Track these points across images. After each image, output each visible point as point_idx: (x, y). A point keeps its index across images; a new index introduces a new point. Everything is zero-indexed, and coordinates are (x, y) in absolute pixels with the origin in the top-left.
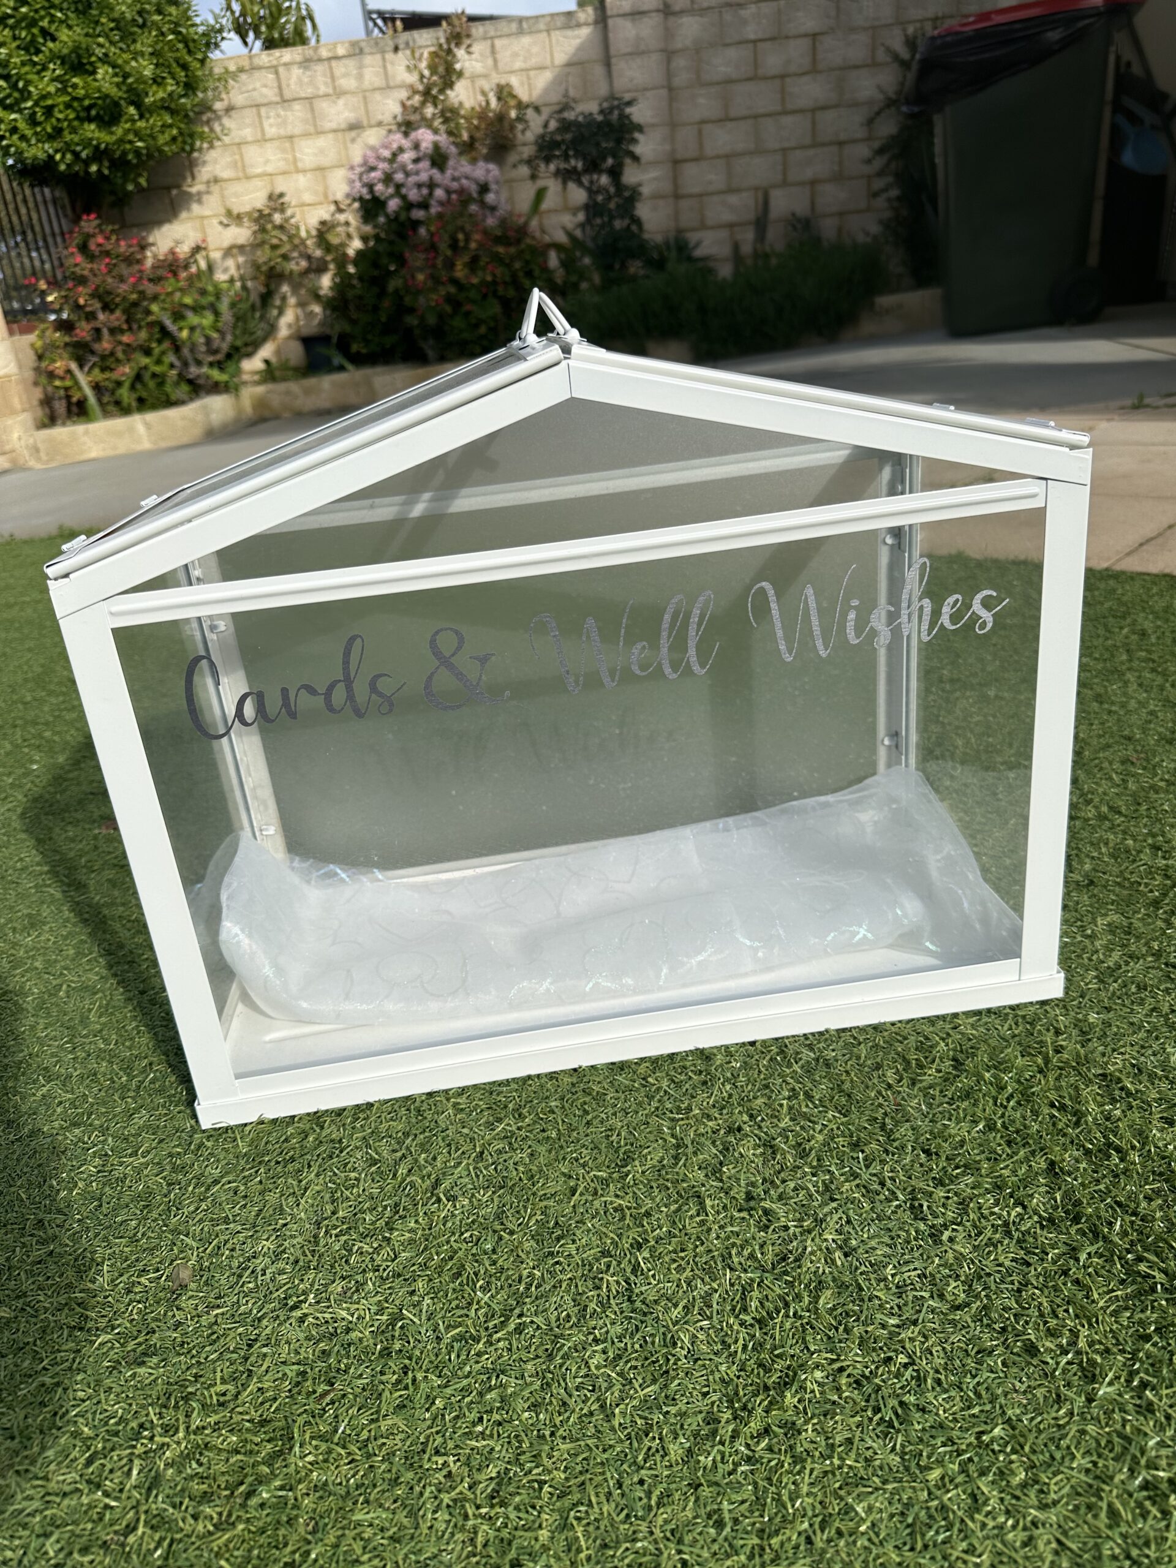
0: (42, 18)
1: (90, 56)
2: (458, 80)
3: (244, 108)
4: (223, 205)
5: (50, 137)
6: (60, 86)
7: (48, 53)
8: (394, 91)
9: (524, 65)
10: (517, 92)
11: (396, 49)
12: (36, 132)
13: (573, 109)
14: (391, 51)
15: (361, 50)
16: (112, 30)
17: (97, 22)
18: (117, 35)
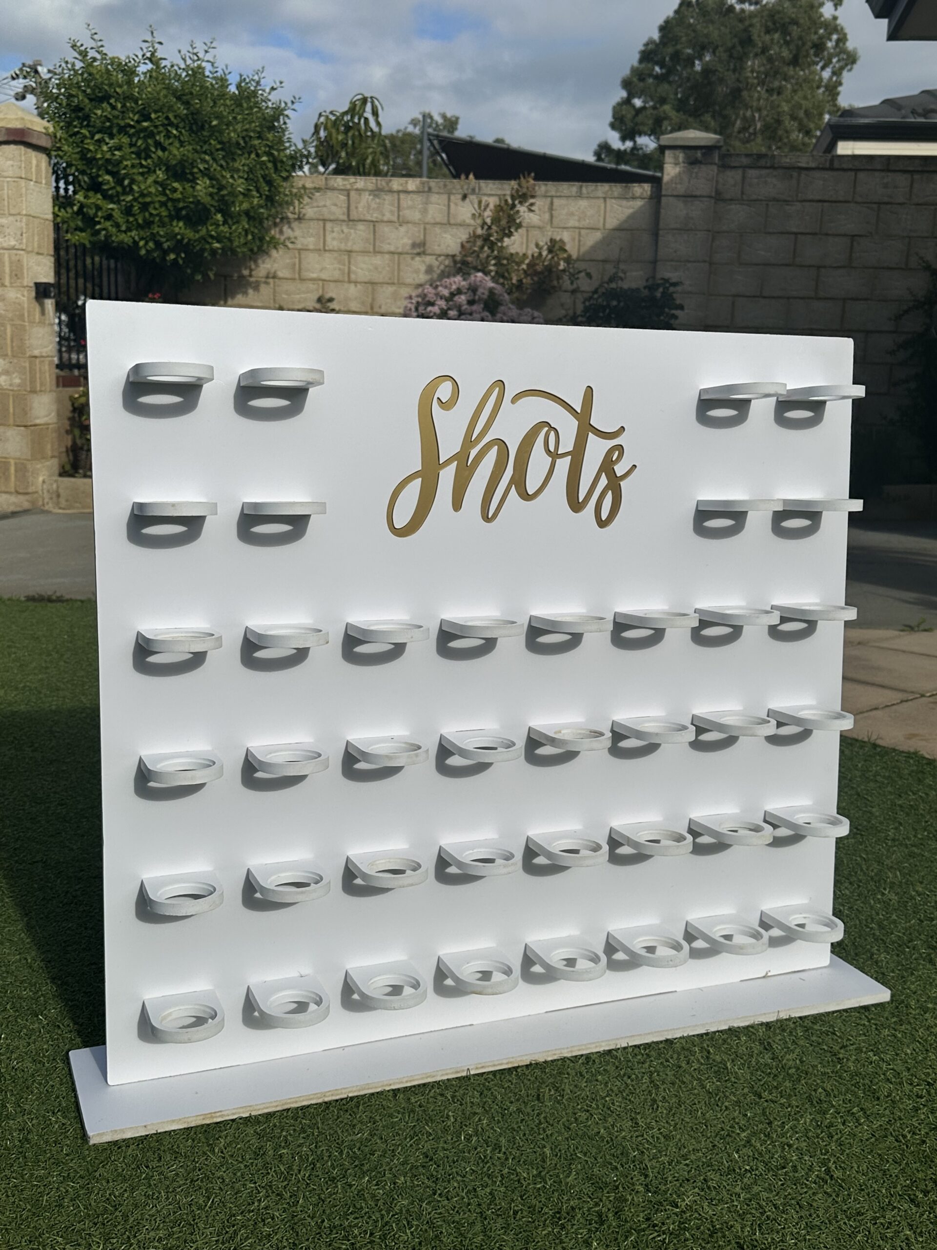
0: (159, 133)
1: (193, 167)
2: (516, 230)
3: (312, 219)
4: (274, 300)
5: (139, 227)
6: (160, 189)
7: (156, 160)
8: (454, 230)
9: (577, 224)
10: (567, 247)
11: (465, 197)
12: (128, 221)
13: (622, 279)
14: (460, 196)
15: (430, 189)
16: (218, 150)
17: (205, 142)
18: (221, 154)
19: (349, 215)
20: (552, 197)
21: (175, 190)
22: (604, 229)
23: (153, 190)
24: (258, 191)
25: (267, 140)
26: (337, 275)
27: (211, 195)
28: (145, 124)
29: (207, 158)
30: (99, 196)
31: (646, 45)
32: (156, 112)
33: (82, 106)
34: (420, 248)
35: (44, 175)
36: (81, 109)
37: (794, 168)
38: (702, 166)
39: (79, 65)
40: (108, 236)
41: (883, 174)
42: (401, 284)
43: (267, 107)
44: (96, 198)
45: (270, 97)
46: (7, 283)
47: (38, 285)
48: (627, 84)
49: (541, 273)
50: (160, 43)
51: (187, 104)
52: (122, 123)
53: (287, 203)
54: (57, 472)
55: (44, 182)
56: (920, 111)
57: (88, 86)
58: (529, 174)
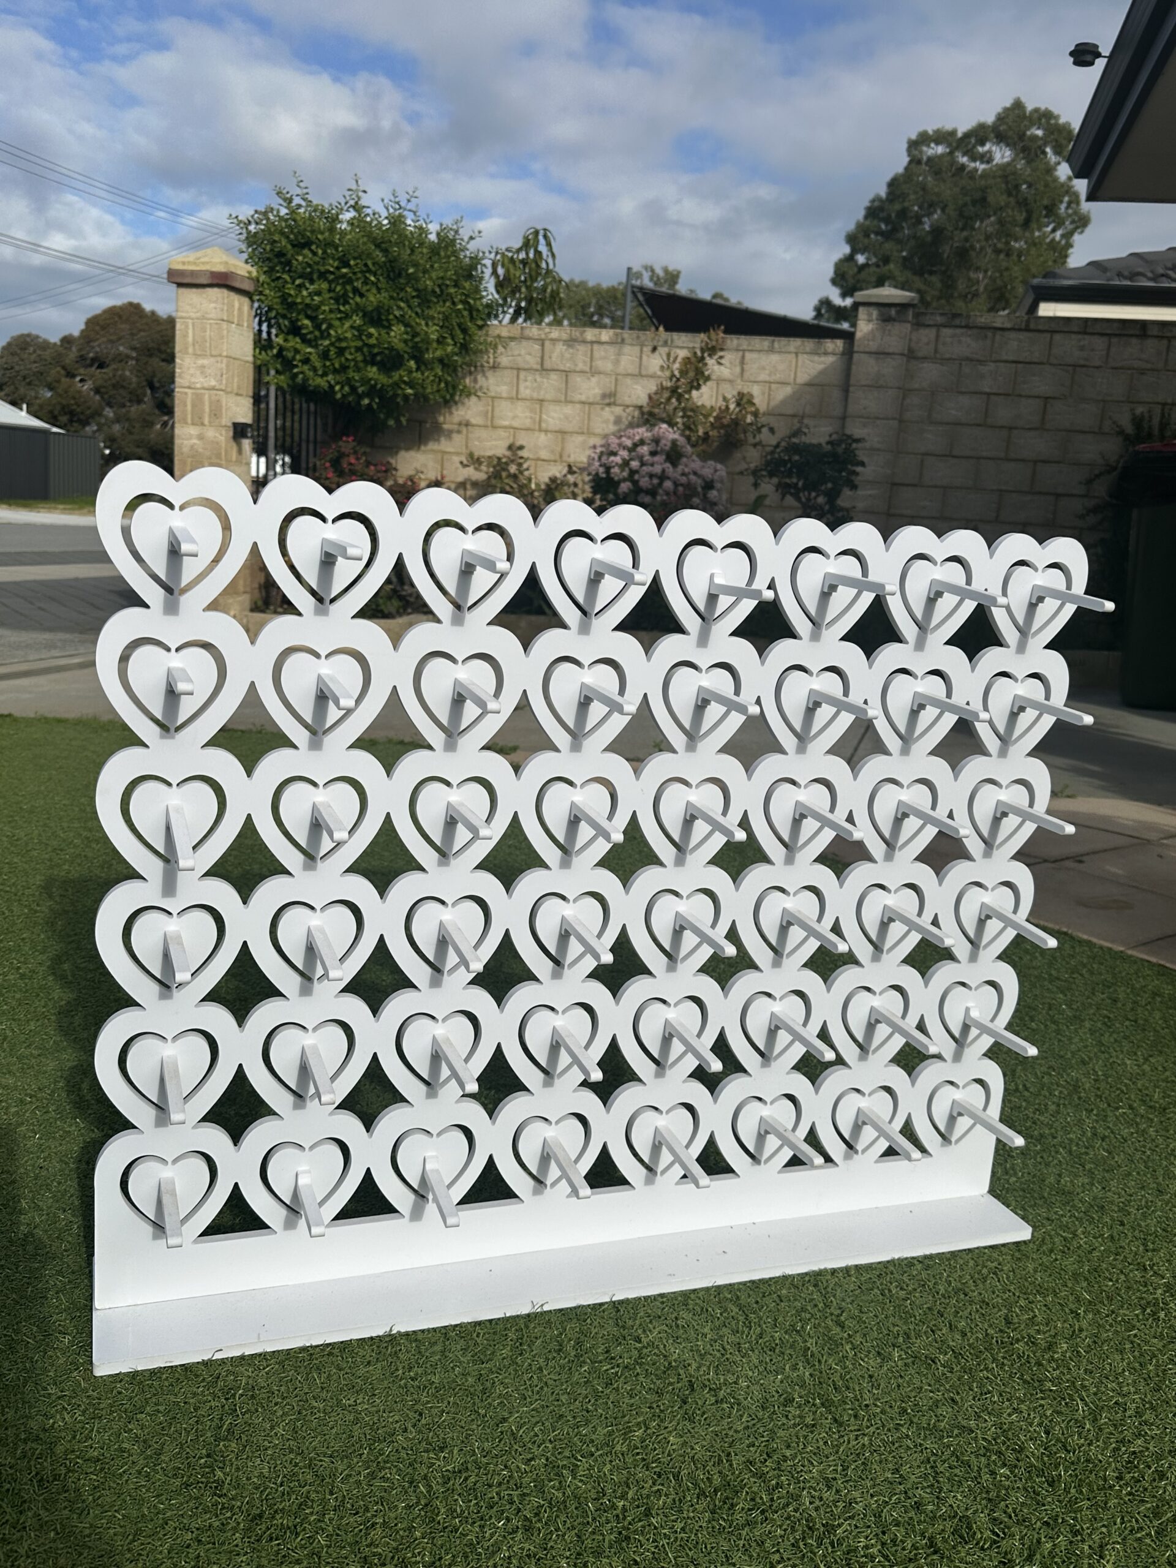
0: (358, 279)
1: (389, 314)
2: (705, 383)
3: (506, 368)
4: (467, 447)
5: (336, 371)
6: (356, 333)
7: (354, 306)
8: (645, 381)
9: (767, 379)
10: (756, 401)
11: (654, 349)
12: (324, 366)
13: (805, 434)
14: (650, 348)
15: (623, 340)
16: (413, 297)
17: (402, 289)
18: (416, 301)
19: (542, 364)
20: (744, 351)
21: (370, 336)
22: (795, 384)
23: (349, 335)
24: (453, 339)
25: (464, 288)
26: (528, 423)
27: (405, 342)
28: (344, 270)
29: (402, 304)
30: (298, 339)
31: (873, 201)
32: (355, 258)
33: (284, 251)
34: (609, 399)
35: (245, 319)
36: (284, 255)
37: (990, 328)
38: (896, 324)
39: (284, 211)
40: (305, 380)
41: (1080, 336)
42: (590, 433)
43: (465, 256)
44: (295, 342)
45: (468, 246)
46: (206, 422)
47: (236, 425)
48: (851, 239)
49: (728, 426)
50: (365, 192)
51: (386, 251)
52: (322, 269)
53: (481, 351)
54: (248, 607)
55: (245, 324)
56: (1126, 273)
57: (292, 232)
58: (719, 327)
